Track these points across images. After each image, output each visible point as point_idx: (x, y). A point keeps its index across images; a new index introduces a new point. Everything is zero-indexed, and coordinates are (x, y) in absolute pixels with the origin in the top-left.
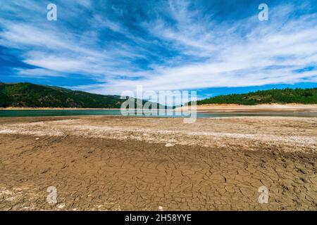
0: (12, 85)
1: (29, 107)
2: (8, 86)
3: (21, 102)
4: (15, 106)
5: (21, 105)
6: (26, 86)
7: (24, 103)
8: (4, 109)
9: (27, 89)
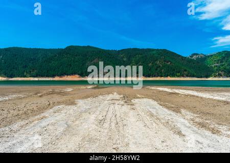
0: (211, 56)
1: (227, 77)
2: (209, 56)
3: (220, 72)
4: (215, 77)
5: (220, 75)
6: (223, 55)
7: (222, 73)
8: (207, 79)
9: (224, 58)
